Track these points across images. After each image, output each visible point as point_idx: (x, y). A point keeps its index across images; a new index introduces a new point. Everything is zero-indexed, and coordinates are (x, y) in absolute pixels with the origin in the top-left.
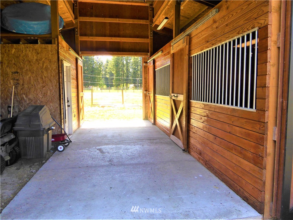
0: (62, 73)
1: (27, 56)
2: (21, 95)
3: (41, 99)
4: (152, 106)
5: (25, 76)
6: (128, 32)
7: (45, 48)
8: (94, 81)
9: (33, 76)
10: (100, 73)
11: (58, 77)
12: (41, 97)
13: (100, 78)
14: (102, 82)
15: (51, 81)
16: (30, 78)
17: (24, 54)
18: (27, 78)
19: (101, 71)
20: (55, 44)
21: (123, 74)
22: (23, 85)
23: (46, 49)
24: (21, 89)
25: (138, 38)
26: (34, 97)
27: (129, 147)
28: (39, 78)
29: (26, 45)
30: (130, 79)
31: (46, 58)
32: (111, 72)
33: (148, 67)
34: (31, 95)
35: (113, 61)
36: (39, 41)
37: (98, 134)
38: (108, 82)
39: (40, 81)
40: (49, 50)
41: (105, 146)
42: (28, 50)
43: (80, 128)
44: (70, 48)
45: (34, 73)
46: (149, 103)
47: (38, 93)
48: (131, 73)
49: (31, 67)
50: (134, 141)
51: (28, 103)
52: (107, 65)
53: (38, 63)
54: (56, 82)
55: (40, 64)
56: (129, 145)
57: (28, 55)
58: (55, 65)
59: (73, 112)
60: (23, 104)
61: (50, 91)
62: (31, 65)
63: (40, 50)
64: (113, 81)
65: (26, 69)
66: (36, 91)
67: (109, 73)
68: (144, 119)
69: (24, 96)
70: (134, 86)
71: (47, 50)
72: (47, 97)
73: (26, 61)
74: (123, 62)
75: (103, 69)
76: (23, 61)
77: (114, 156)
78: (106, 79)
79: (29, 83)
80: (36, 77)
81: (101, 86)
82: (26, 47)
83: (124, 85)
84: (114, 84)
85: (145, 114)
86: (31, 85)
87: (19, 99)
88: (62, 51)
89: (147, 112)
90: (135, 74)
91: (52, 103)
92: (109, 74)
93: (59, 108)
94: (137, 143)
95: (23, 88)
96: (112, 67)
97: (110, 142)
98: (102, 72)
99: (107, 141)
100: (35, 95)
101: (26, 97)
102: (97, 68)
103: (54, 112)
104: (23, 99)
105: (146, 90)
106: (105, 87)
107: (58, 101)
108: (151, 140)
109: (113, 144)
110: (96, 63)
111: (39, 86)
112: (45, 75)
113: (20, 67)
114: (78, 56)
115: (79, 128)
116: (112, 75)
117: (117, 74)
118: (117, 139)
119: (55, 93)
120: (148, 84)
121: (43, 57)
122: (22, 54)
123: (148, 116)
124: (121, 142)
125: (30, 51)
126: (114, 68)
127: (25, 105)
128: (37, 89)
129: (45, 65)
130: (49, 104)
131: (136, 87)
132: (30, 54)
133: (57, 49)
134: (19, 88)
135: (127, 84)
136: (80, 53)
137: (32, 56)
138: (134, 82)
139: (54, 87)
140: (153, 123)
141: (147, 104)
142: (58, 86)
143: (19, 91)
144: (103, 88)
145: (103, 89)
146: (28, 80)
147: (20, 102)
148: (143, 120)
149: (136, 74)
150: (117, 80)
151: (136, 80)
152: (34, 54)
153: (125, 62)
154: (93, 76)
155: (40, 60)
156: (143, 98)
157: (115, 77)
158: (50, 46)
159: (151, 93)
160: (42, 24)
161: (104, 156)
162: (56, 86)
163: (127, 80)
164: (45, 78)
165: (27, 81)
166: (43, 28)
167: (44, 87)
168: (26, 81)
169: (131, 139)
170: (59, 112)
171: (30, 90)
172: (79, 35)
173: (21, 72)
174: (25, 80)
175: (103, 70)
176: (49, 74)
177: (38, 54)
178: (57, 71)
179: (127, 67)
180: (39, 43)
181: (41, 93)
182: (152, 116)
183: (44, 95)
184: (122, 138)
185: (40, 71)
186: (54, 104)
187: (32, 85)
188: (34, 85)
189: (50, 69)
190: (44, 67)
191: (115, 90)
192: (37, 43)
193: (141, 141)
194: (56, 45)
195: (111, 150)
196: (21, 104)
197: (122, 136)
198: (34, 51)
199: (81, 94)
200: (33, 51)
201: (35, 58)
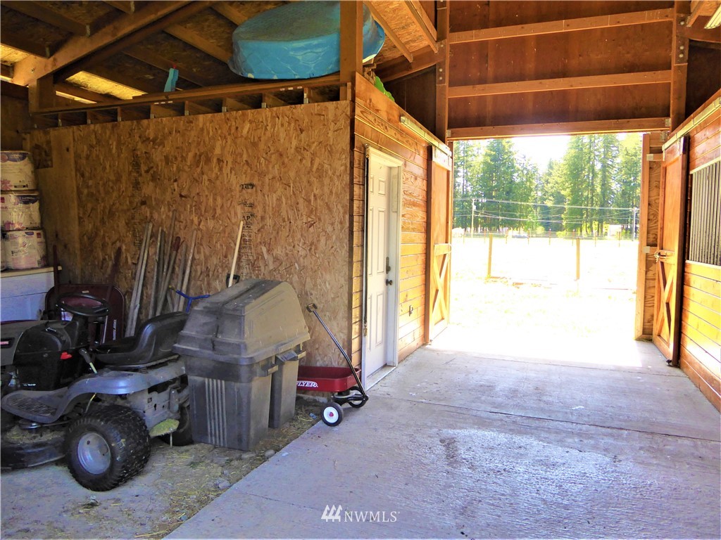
0: (364, 185)
1: (274, 139)
2: (257, 246)
3: (301, 259)
4: (669, 298)
5: (268, 196)
6: (596, 57)
7: (320, 115)
8: (512, 216)
9: (286, 195)
10: (529, 195)
11: (348, 198)
12: (302, 253)
13: (528, 207)
14: (534, 217)
15: (329, 209)
16: (279, 200)
17: (268, 134)
18: (272, 200)
19: (531, 190)
20: (346, 99)
21: (592, 198)
22: (263, 218)
23: (322, 117)
24: (259, 230)
25: (630, 71)
26: (287, 254)
27: (556, 452)
28: (301, 201)
29: (275, 109)
30: (610, 212)
31: (321, 142)
32: (559, 193)
33: (663, 165)
34: (279, 247)
35: (565, 162)
36: (305, 95)
37: (470, 375)
38: (548, 219)
39: (302, 207)
40: (328, 120)
41: (473, 431)
42: (280, 123)
43: (427, 346)
44: (403, 115)
45: (290, 186)
46: (660, 288)
47: (296, 243)
48: (613, 193)
49: (282, 170)
50: (584, 428)
51: (271, 268)
52: (550, 174)
53: (300, 158)
54: (342, 211)
55: (304, 161)
56: (561, 442)
57: (278, 136)
58: (344, 162)
59: (406, 301)
60: (260, 270)
61: (324, 238)
62: (283, 163)
63: (306, 120)
64: (563, 216)
65: (271, 176)
66: (293, 237)
67: (552, 195)
68: (639, 339)
69: (264, 250)
70: (623, 228)
71: (324, 119)
72: (317, 255)
73: (273, 153)
74: (593, 166)
75: (536, 184)
76: (267, 153)
77: (486, 490)
78: (546, 210)
79: (277, 214)
80: (293, 197)
81: (530, 226)
82: (274, 115)
83: (591, 227)
84: (564, 223)
85: (644, 323)
86: (281, 220)
87: (251, 258)
88: (370, 121)
89: (652, 316)
90: (627, 195)
91: (330, 272)
92: (553, 199)
93: (346, 288)
94: (592, 442)
95: (263, 227)
96: (559, 180)
97: (496, 416)
98: (532, 194)
99: (489, 409)
100: (289, 248)
101: (268, 251)
102: (523, 182)
103: (333, 299)
104: (260, 257)
105: (654, 241)
106: (540, 230)
107: (346, 269)
108: (657, 437)
109: (502, 428)
110: (519, 170)
111: (299, 223)
112: (315, 190)
113: (259, 171)
114: (435, 142)
115: (424, 345)
116: (560, 199)
117: (573, 198)
118: (524, 408)
119: (338, 244)
120: (659, 223)
121: (313, 140)
122: (265, 134)
123: (655, 332)
124: (535, 424)
125: (282, 125)
126: (567, 182)
127: (264, 274)
128: (293, 232)
129: (317, 161)
130: (322, 274)
131: (628, 232)
132: (282, 135)
133: (349, 113)
134: (254, 228)
135: (602, 222)
136: (448, 133)
137: (287, 138)
138: (623, 219)
139: (337, 226)
140: (671, 358)
141: (652, 291)
142: (348, 225)
143: (253, 234)
144: (536, 233)
145: (534, 235)
146: (274, 205)
147: (253, 265)
148: (635, 341)
149: (629, 197)
150: (572, 212)
151: (627, 214)
152: (293, 134)
153: (598, 166)
154: (511, 202)
155: (305, 149)
156: (640, 269)
157: (568, 204)
158: (331, 105)
159: (669, 253)
160: (317, 46)
161: (451, 480)
162: (341, 223)
163: (602, 212)
164: (316, 199)
165: (273, 208)
166: (320, 58)
167: (313, 224)
168: (271, 209)
169: (574, 418)
170: (346, 302)
171: (278, 233)
172: (447, 84)
173: (260, 183)
174: (269, 206)
175: (536, 187)
176: (326, 190)
177: (302, 131)
178: (347, 178)
179: (604, 179)
180: (306, 100)
181: (305, 243)
182: (668, 335)
183: (310, 249)
184: (542, 405)
185: (305, 180)
186: (335, 275)
187: (284, 221)
188: (289, 219)
189: (330, 173)
190: (314, 169)
191: (566, 238)
192: (301, 102)
193: (612, 435)
194: (348, 102)
195: (487, 456)
196: (257, 272)
197: (545, 398)
198: (293, 125)
199: (438, 249)
200: (289, 123)
201: (294, 143)
